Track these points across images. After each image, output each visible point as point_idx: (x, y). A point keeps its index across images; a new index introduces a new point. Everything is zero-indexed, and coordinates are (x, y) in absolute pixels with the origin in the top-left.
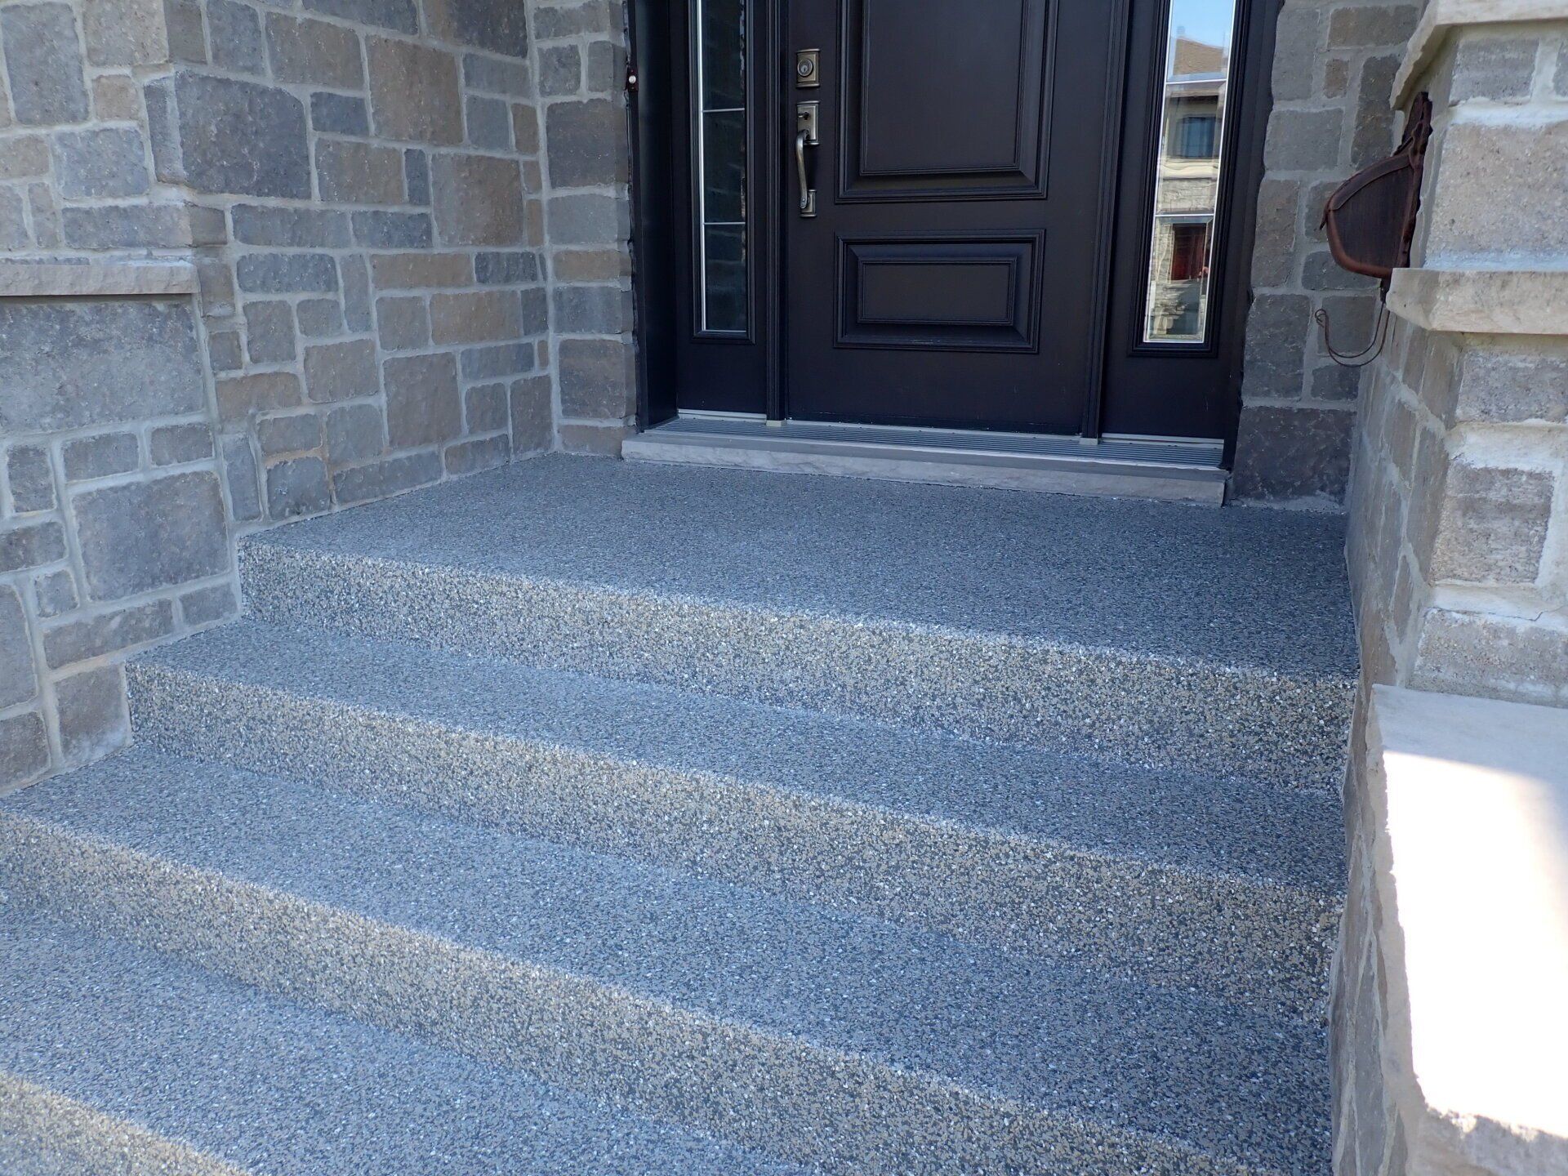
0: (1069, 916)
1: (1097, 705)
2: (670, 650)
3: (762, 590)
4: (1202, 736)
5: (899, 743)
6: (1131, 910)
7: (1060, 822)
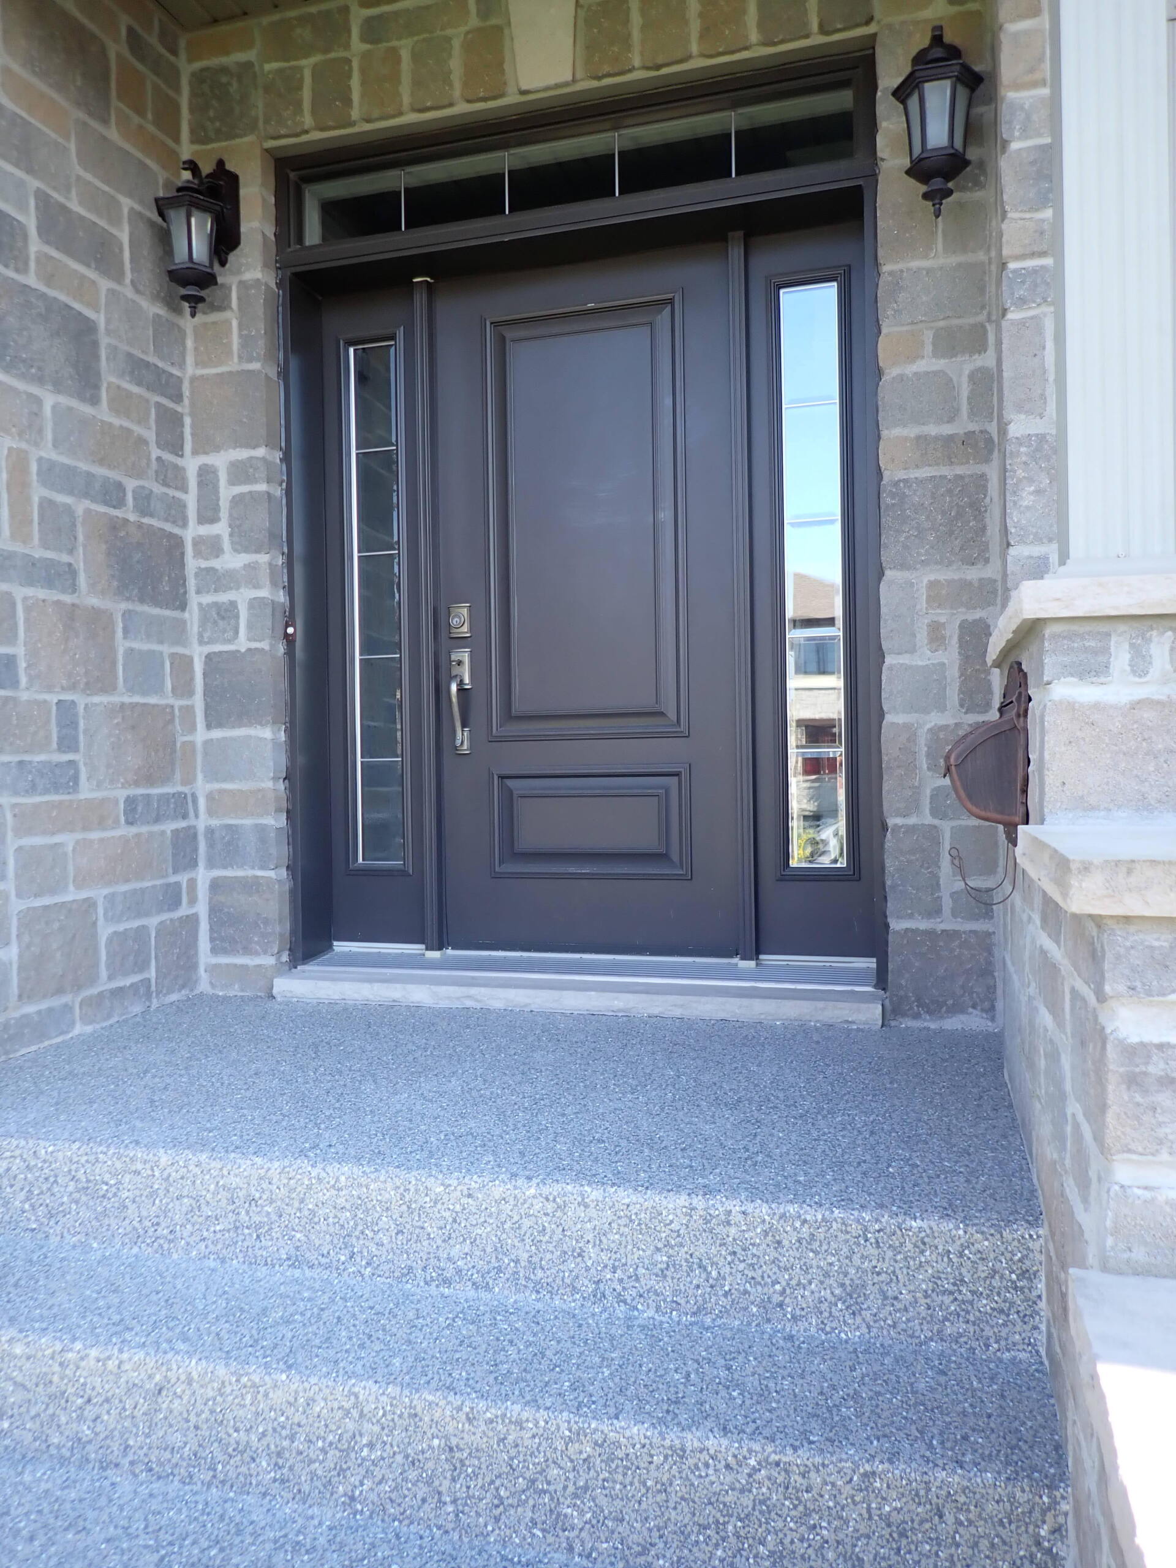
0: (781, 1535)
1: (786, 1269)
2: (324, 1228)
3: (425, 1154)
4: (896, 1298)
5: (580, 1326)
6: (846, 1522)
7: (760, 1418)
